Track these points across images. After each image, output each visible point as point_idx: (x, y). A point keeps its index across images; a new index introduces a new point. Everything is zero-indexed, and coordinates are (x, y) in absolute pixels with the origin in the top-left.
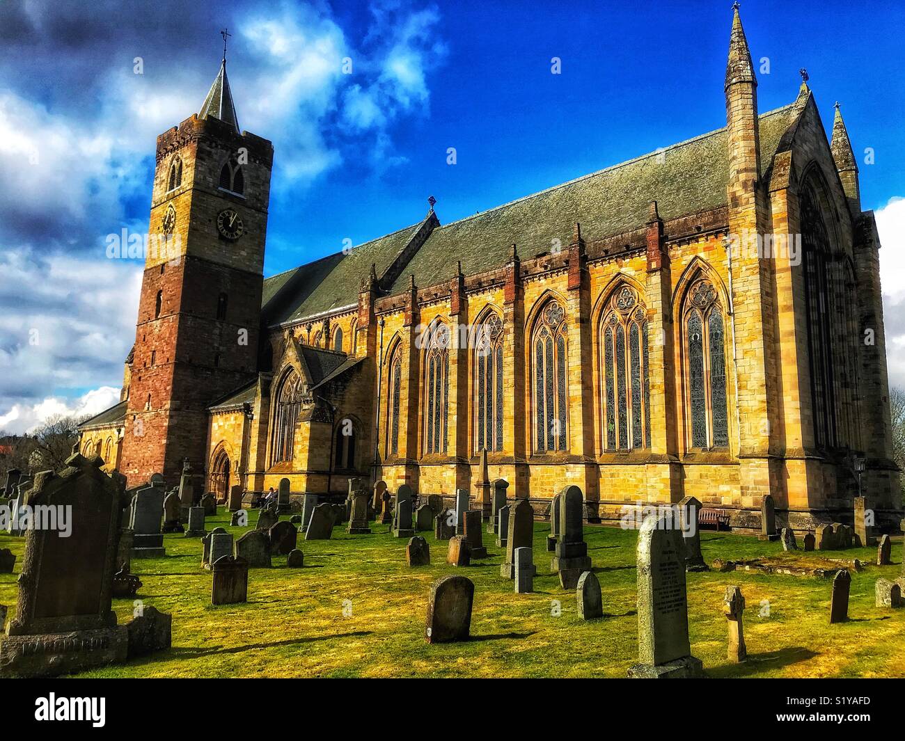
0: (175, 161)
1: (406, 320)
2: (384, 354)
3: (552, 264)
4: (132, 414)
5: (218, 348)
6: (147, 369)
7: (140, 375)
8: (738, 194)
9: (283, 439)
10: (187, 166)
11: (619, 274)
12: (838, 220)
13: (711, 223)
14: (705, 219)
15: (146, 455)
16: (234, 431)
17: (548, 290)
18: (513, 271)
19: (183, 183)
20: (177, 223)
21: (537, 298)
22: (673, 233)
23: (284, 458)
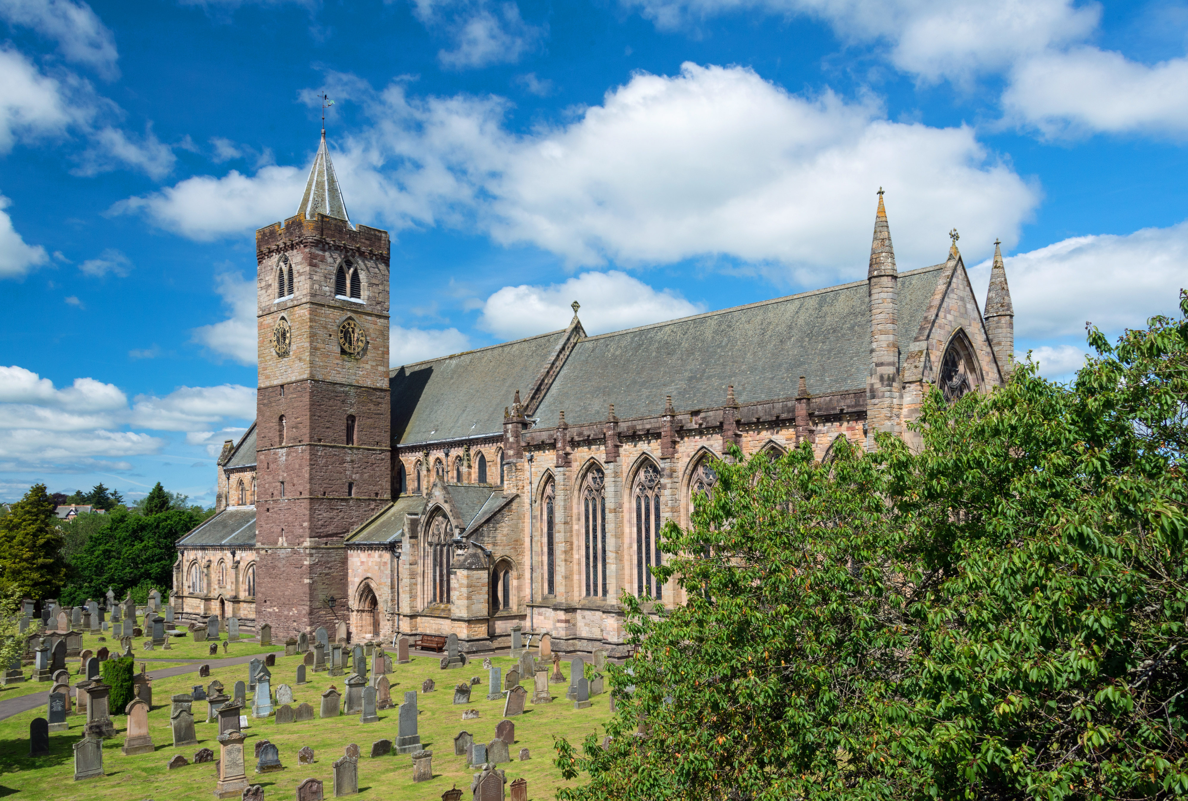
0: (282, 264)
1: (558, 460)
2: (534, 490)
3: (707, 422)
4: (263, 549)
5: (351, 477)
6: (275, 501)
7: (267, 506)
8: (875, 386)
9: (435, 580)
10: (300, 274)
11: (771, 441)
12: (983, 380)
13: (853, 406)
14: (848, 401)
15: (287, 593)
16: (380, 568)
17: (703, 447)
18: (669, 424)
19: (297, 293)
20: (293, 340)
21: (693, 453)
22: (820, 410)
23: (438, 599)
